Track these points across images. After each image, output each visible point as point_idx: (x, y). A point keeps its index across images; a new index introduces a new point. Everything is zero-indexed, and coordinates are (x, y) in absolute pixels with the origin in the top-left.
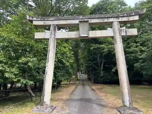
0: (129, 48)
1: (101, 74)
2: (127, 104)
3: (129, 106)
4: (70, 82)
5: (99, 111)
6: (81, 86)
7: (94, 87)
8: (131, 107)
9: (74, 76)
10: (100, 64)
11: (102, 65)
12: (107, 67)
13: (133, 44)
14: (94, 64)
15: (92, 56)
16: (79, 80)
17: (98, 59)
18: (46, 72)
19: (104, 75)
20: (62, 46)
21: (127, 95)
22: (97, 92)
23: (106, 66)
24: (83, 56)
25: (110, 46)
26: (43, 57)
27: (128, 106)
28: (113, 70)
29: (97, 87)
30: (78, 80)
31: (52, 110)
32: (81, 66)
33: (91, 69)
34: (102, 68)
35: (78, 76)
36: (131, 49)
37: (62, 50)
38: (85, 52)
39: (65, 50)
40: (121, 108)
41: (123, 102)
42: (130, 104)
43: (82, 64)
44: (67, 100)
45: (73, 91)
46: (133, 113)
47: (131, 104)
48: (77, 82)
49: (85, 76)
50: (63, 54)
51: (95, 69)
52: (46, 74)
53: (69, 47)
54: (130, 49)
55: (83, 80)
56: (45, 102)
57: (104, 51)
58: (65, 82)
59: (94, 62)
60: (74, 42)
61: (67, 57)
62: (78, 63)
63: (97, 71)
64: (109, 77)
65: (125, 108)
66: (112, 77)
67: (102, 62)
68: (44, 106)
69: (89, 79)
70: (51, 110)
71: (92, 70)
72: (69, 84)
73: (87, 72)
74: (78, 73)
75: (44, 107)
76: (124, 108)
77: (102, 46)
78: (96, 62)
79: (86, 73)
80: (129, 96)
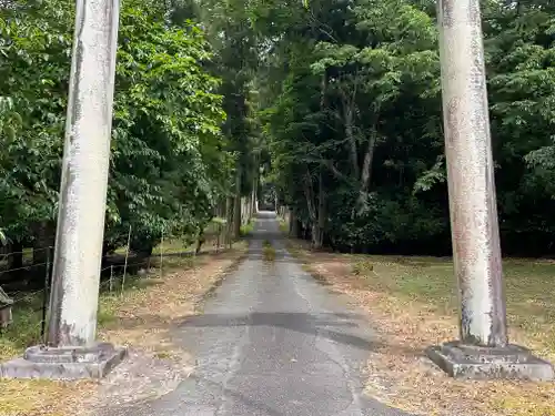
0: (510, 67)
1: (361, 205)
2: (482, 328)
3: (490, 338)
4: (201, 243)
5: (346, 367)
6: (260, 263)
7: (321, 267)
8: (498, 342)
9: (223, 216)
10: (355, 156)
11: (368, 159)
12: (392, 167)
13: (528, 46)
14: (328, 155)
15: (317, 115)
16: (248, 236)
17: (349, 131)
18: (68, 172)
19: (373, 213)
20: (156, 43)
21: (486, 290)
22: (336, 287)
23: (387, 162)
24: (272, 111)
25: (416, 56)
26: (46, 96)
27: (486, 340)
28: (422, 185)
29: (337, 265)
30: (240, 236)
31: (104, 362)
32: (262, 169)
33: (308, 178)
34: (366, 176)
35: (245, 219)
36: (518, 77)
37: (158, 65)
38: (280, 92)
39: (172, 65)
40: (453, 350)
41: (464, 321)
42: (495, 329)
43: (265, 158)
44: (188, 321)
45: (217, 284)
46: (506, 368)
47: (498, 330)
48: (240, 246)
49: (279, 219)
50: (162, 87)
51: (330, 182)
52: (68, 184)
53: (192, 49)
54: (512, 76)
55: (268, 239)
56: (68, 328)
57: (381, 82)
58: (177, 246)
59: (328, 145)
60: (222, 35)
61: (185, 104)
62: (244, 152)
63: (342, 191)
64: (400, 220)
65: (472, 347)
66: (415, 217)
67: (366, 144)
68: (64, 347)
69: (301, 233)
70: (99, 366)
71: (316, 186)
72: (198, 253)
73: (288, 199)
74: (243, 200)
75: (62, 352)
76: (463, 349)
77: (374, 52)
78: (337, 143)
79: (282, 202)
80: (494, 294)
